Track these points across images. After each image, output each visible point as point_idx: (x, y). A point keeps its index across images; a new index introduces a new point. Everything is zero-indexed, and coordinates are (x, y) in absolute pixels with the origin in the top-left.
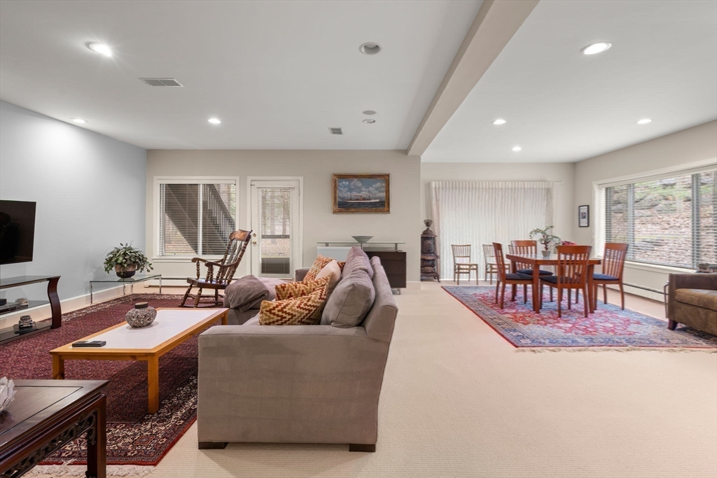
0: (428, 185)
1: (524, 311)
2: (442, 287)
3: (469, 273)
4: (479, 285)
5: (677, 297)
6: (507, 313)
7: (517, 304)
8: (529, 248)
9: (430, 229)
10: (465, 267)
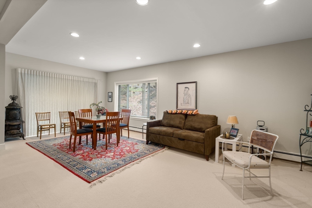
0: (15, 71)
1: (87, 150)
2: (27, 143)
3: (49, 130)
4: (57, 137)
5: (149, 131)
6: (78, 155)
7: (82, 146)
8: (88, 113)
9: (16, 102)
10: (46, 127)
